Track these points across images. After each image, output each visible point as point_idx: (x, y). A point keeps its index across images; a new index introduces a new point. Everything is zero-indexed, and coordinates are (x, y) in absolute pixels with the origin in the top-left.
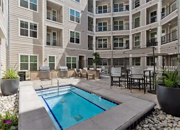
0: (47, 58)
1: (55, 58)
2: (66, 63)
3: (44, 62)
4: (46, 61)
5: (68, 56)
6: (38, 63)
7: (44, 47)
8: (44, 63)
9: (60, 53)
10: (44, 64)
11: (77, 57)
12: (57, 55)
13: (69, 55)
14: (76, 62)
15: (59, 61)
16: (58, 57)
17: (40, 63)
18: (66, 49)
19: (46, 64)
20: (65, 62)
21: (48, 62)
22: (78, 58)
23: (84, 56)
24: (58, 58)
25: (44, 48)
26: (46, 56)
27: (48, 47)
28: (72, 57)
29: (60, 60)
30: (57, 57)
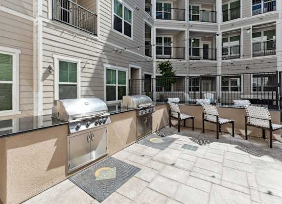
0: (52, 65)
1: (79, 69)
2: (105, 85)
3: (44, 79)
4: (50, 77)
5: (109, 67)
6: (15, 82)
7: (41, 24)
8: (41, 84)
9: (90, 53)
10: (41, 88)
11: (127, 69)
12: (85, 61)
13: (110, 64)
14: (125, 83)
15: (88, 80)
16: (87, 66)
17: (24, 82)
18: (106, 46)
19: (51, 89)
20: (103, 82)
21: (57, 82)
22: (128, 74)
23: (139, 69)
24: (85, 70)
25: (41, 29)
26: (47, 59)
27: (56, 28)
28: (117, 68)
29: (90, 75)
30: (83, 66)
